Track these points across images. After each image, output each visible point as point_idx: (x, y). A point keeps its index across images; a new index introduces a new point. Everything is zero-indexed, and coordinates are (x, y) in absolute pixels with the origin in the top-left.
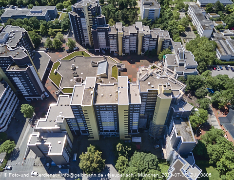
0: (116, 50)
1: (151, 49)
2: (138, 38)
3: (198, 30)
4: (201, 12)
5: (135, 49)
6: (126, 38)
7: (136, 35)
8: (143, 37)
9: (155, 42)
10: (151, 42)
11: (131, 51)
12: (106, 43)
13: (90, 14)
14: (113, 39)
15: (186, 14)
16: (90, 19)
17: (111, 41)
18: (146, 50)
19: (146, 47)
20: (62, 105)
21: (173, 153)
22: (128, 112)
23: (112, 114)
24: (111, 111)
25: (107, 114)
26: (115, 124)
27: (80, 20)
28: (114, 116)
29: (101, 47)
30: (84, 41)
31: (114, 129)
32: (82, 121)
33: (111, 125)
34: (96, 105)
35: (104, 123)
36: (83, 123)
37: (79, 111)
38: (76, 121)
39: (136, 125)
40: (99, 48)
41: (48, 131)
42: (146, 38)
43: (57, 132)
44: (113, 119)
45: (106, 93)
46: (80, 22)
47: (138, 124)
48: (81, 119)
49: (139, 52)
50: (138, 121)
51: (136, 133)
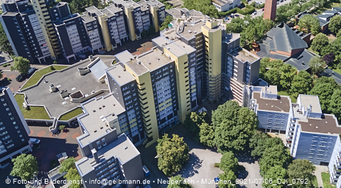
0: (100, 46)
1: (146, 28)
2: (125, 16)
5: (125, 36)
6: (112, 21)
7: (122, 13)
8: (133, 13)
9: (148, 17)
10: (144, 18)
11: (122, 40)
12: (81, 39)
13: (43, 6)
14: (94, 29)
16: (45, 14)
17: (90, 33)
18: (141, 31)
19: (140, 27)
20: (95, 111)
21: (246, 90)
22: (187, 65)
23: (169, 83)
24: (168, 78)
25: (164, 84)
26: (172, 101)
27: (27, 19)
28: (171, 84)
29: (75, 51)
30: (41, 55)
31: (172, 112)
32: (134, 116)
33: (168, 105)
34: (152, 73)
35: (160, 106)
36: (135, 120)
37: (131, 93)
38: (127, 117)
39: (195, 90)
40: (73, 53)
41: (99, 146)
42: (138, 14)
43: (111, 141)
44: (170, 91)
45: (151, 59)
46: (29, 23)
47: (196, 88)
48: (133, 111)
49: (133, 37)
50: (196, 84)
51: (196, 108)
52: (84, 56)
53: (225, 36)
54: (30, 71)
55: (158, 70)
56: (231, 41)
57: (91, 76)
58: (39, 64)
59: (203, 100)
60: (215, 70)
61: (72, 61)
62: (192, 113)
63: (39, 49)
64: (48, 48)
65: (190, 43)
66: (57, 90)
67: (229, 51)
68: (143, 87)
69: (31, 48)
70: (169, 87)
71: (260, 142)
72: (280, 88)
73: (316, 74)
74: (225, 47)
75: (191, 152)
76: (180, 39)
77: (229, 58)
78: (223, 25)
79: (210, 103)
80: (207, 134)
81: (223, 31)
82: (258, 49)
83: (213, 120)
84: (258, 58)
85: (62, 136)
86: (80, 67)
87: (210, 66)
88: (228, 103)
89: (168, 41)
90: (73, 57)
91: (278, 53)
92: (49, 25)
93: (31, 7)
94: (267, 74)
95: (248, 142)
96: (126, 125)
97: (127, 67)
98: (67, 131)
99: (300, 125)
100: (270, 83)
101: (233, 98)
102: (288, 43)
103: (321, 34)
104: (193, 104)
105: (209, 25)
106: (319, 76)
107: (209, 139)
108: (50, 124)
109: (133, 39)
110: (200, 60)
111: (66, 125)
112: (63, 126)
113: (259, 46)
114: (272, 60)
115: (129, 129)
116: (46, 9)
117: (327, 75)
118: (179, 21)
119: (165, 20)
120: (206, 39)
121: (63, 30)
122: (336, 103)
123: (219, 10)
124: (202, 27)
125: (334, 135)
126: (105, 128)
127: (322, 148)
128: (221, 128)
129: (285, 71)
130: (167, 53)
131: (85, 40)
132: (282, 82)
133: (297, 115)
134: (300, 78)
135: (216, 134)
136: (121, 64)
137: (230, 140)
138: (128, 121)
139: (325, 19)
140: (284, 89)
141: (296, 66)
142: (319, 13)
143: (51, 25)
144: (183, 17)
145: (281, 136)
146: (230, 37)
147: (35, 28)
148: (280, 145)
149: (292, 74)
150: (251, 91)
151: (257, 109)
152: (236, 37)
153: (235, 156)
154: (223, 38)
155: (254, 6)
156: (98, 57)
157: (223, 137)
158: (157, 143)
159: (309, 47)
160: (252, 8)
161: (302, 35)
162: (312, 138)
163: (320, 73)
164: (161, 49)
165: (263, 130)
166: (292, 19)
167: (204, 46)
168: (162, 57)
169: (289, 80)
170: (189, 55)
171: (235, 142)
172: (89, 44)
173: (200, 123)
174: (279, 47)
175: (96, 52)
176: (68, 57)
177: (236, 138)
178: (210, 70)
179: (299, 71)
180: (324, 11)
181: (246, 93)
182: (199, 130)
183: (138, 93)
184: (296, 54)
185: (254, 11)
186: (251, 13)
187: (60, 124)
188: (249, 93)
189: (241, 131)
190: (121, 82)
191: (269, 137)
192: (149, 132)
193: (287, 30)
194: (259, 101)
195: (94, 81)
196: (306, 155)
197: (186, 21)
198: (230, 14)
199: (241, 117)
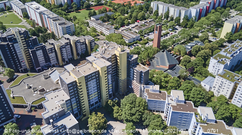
0: (56, 62)
1: (83, 52)
2: (71, 45)
3: (105, 33)
4: (99, 22)
5: (71, 57)
6: (63, 48)
7: (69, 43)
8: (75, 43)
9: (84, 45)
10: (82, 46)
11: (69, 59)
12: (45, 58)
13: (22, 38)
14: (52, 52)
15: (89, 27)
16: (24, 43)
17: (50, 55)
18: (80, 54)
19: (80, 51)
20: (52, 99)
21: (141, 87)
22: (106, 72)
23: (95, 83)
24: (95, 80)
25: (92, 84)
26: (98, 94)
27: (13, 46)
28: (97, 84)
29: (41, 65)
30: (21, 67)
31: (98, 100)
32: (75, 101)
33: (95, 96)
34: (85, 77)
35: (90, 96)
36: (76, 104)
37: (73, 88)
38: (71, 102)
39: (111, 88)
40: (40, 66)
41: (54, 118)
42: (78, 44)
43: (62, 115)
44: (96, 88)
45: (85, 69)
46: (14, 48)
47: (112, 86)
48: (74, 99)
49: (76, 57)
50: (112, 84)
51: (112, 98)
52: (46, 68)
53: (129, 56)
54: (14, 77)
55: (89, 75)
56: (133, 59)
57: (50, 80)
58: (20, 72)
59: (116, 94)
60: (123, 76)
61: (39, 71)
62: (109, 101)
63: (20, 64)
64: (25, 63)
65: (108, 60)
66: (30, 87)
67: (131, 65)
68: (80, 84)
69: (15, 63)
70: (96, 85)
71: (148, 117)
72: (161, 87)
73: (183, 79)
74: (129, 62)
75: (108, 123)
76: (102, 58)
77: (131, 69)
78: (128, 50)
79: (120, 95)
80: (118, 112)
81: (128, 53)
82: (149, 65)
83: (121, 105)
84: (148, 69)
85: (33, 113)
86: (44, 74)
87: (120, 73)
88: (131, 95)
89: (95, 59)
90: (40, 69)
91: (161, 67)
92: (26, 50)
93: (15, 39)
94: (154, 79)
95: (141, 117)
96: (70, 107)
97: (71, 73)
98: (36, 111)
99: (172, 107)
100: (155, 84)
101: (133, 92)
102: (167, 61)
103: (186, 56)
104: (110, 96)
105: (119, 49)
106: (185, 80)
107: (119, 115)
108: (26, 107)
109: (75, 59)
110: (114, 70)
111: (36, 107)
112: (34, 108)
113: (150, 63)
114: (157, 71)
115: (72, 110)
116: (24, 41)
117: (190, 80)
118: (102, 47)
119: (94, 47)
120: (118, 58)
121: (34, 53)
122: (194, 95)
123: (127, 42)
124: (115, 51)
125: (192, 113)
126: (58, 108)
127: (184, 121)
128: (126, 109)
129: (165, 77)
130: (95, 65)
131: (47, 59)
132: (162, 84)
133: (170, 102)
134: (173, 81)
135: (123, 113)
136: (68, 71)
137: (131, 116)
138: (71, 105)
139: (190, 47)
140: (164, 88)
141: (171, 74)
142: (186, 44)
143: (27, 50)
144: (105, 45)
145: (161, 114)
146: (132, 57)
147: (17, 52)
148: (160, 118)
149: (168, 79)
150: (144, 88)
151: (148, 99)
152: (135, 56)
153: (134, 125)
154: (128, 58)
155: (148, 40)
156: (55, 68)
157: (127, 114)
158: (88, 118)
159: (180, 63)
160: (147, 41)
161: (175, 57)
162: (178, 115)
163: (185, 78)
164: (91, 63)
165: (151, 111)
166: (170, 48)
167: (117, 62)
168: (92, 68)
169: (167, 82)
170: (107, 67)
171: (134, 117)
172: (50, 61)
173: (114, 106)
174: (161, 64)
175: (54, 66)
176: (37, 69)
177: (134, 115)
178: (120, 76)
179: (173, 77)
180: (189, 43)
181: (141, 89)
182: (113, 110)
183: (77, 88)
184: (172, 67)
185: (148, 42)
186: (146, 44)
187: (32, 107)
188: (143, 89)
189: (137, 111)
190: (68, 82)
191: (154, 114)
192: (84, 111)
193: (166, 53)
194: (149, 94)
195: (52, 82)
196: (176, 124)
197: (106, 47)
198: (133, 44)
199: (137, 103)
